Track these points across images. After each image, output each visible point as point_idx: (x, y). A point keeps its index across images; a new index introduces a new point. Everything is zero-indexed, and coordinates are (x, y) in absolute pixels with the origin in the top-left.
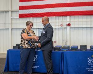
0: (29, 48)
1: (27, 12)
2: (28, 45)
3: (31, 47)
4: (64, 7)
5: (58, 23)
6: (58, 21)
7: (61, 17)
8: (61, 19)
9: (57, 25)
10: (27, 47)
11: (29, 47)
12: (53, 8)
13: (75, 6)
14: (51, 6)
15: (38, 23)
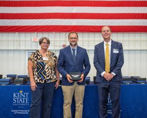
0: (40, 83)
1: (10, 23)
2: (38, 78)
3: (43, 81)
4: (68, 18)
5: (58, 42)
6: (58, 39)
7: (64, 34)
8: (64, 37)
9: (57, 46)
10: (36, 80)
11: (40, 80)
12: (52, 19)
13: (84, 18)
14: (48, 15)
15: (29, 41)
